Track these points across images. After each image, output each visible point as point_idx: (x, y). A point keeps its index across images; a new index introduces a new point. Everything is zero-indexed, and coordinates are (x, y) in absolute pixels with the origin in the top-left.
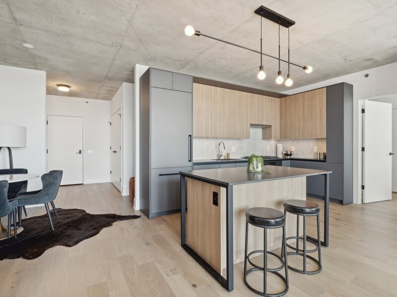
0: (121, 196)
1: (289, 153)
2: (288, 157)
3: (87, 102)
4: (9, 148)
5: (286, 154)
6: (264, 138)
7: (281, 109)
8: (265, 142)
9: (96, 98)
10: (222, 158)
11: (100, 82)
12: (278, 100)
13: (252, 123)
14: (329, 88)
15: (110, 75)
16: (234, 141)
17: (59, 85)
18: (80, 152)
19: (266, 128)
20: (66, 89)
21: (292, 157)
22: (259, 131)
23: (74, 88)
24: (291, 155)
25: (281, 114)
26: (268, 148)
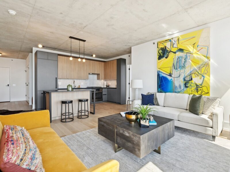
0: (29, 105)
1: (108, 85)
3: (12, 60)
5: (107, 86)
6: (97, 79)
7: (104, 67)
8: (98, 81)
9: (18, 58)
10: (76, 87)
11: (17, 52)
12: (103, 63)
14: (118, 60)
15: (21, 50)
16: (83, 80)
18: (8, 85)
19: (98, 75)
21: (110, 87)
22: (96, 76)
24: (109, 86)
25: (104, 69)
26: (100, 83)
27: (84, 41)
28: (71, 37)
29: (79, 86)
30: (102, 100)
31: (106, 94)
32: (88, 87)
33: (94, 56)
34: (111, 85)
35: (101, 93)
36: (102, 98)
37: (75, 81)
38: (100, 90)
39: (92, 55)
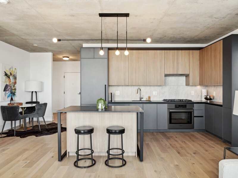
1: (208, 97)
2: (208, 101)
4: (36, 92)
5: (206, 99)
6: (186, 85)
7: (200, 60)
8: (188, 88)
10: (142, 100)
13: (166, 73)
16: (156, 88)
17: (64, 57)
19: (187, 76)
20: (67, 59)
23: (71, 57)
24: (210, 99)
25: (200, 63)
26: (193, 93)
27: (127, 15)
28: (101, 15)
29: (149, 97)
30: (192, 128)
31: (204, 115)
32: (164, 100)
33: (149, 40)
34: (215, 97)
35: (191, 113)
36: (191, 123)
37: (142, 88)
38: (188, 106)
39: (145, 40)
